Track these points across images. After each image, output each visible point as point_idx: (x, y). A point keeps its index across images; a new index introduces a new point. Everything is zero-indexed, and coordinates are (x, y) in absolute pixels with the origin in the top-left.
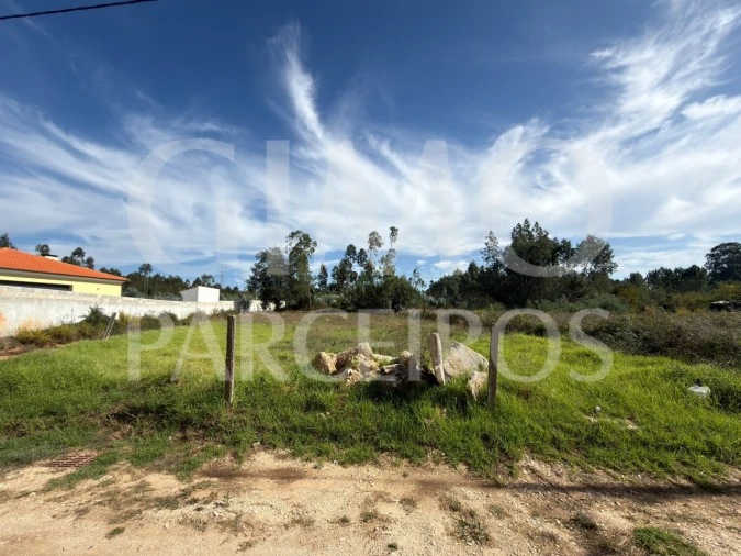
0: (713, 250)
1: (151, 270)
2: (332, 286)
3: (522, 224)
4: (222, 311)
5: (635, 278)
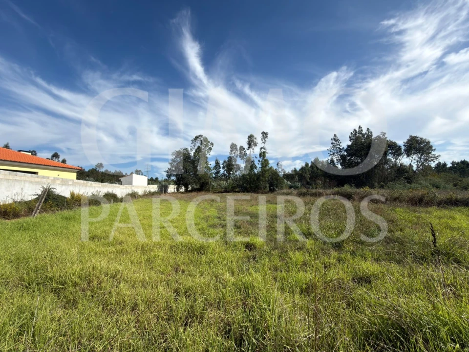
1: (103, 167)
4: (150, 192)
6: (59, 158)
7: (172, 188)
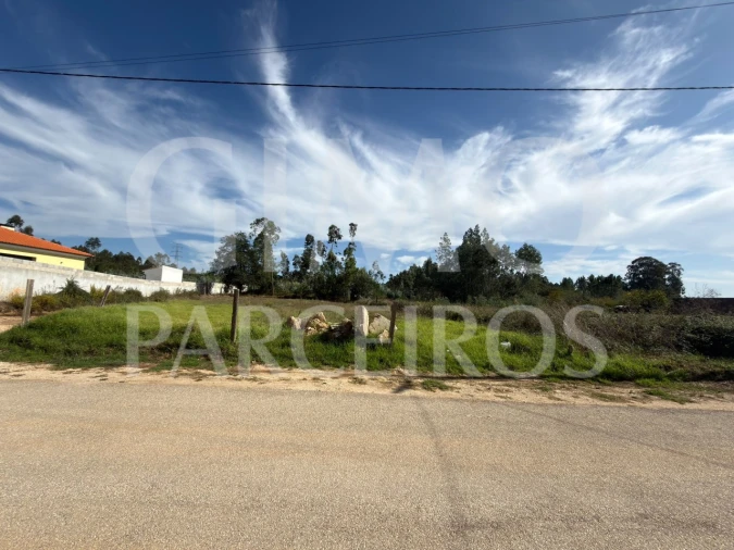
0: (633, 262)
1: (99, 245)
2: (295, 273)
3: (473, 229)
4: (185, 291)
5: (567, 282)
6: (21, 225)
7: (217, 288)
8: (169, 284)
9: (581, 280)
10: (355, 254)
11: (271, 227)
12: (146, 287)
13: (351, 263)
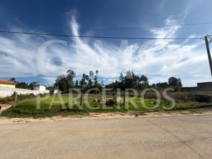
0: (169, 78)
2: (80, 86)
3: (129, 71)
4: (46, 93)
5: (154, 85)
7: (56, 92)
8: (42, 91)
9: (157, 84)
10: (97, 80)
11: (72, 73)
12: (35, 92)
13: (96, 82)
